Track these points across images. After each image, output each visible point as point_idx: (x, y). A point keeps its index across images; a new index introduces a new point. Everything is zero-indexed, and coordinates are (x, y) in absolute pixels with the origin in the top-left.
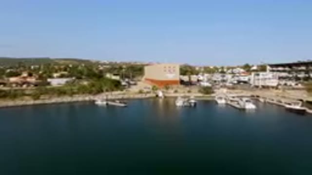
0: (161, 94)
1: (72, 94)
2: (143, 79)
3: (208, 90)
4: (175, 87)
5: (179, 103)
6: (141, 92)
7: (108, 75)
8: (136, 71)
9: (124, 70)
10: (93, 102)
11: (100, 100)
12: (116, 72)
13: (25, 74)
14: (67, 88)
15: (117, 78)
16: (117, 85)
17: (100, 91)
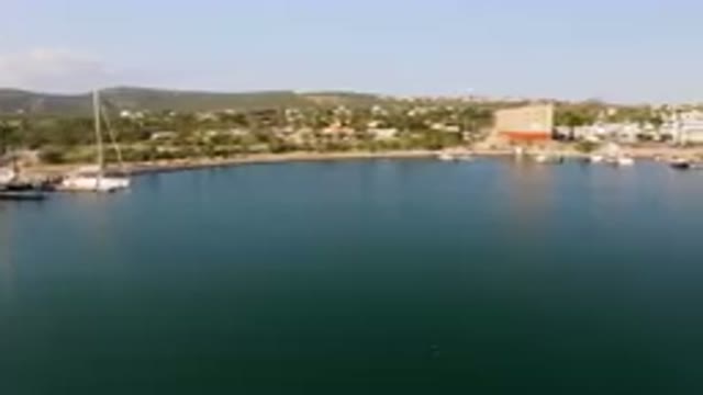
0: (519, 150)
1: (409, 148)
2: (494, 132)
3: (589, 147)
4: (542, 142)
5: (541, 158)
6: (493, 147)
7: (437, 126)
8: (479, 116)
10: (435, 158)
11: (446, 154)
12: (445, 121)
13: (338, 124)
14: (399, 141)
15: (455, 129)
16: (458, 139)
17: (439, 147)
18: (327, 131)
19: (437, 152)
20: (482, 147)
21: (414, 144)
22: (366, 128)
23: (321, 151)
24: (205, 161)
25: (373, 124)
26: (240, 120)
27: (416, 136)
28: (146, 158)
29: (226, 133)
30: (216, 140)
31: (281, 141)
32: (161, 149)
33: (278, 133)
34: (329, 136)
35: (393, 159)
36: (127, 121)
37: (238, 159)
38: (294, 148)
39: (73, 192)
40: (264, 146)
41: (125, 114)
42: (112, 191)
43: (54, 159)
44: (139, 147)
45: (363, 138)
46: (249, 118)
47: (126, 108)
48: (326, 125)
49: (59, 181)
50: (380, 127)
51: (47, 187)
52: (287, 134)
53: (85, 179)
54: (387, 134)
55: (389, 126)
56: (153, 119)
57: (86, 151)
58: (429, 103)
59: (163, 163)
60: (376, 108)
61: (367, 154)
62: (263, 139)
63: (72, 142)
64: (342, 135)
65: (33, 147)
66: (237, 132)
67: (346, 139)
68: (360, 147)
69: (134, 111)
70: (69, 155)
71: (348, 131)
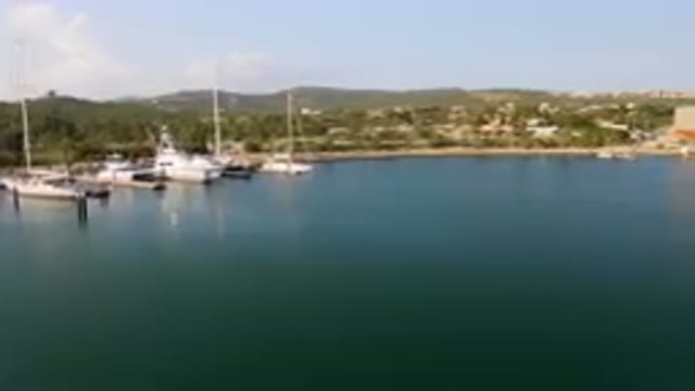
0: (686, 150)
1: (567, 145)
6: (660, 147)
7: (605, 124)
9: (631, 113)
10: (594, 156)
11: (604, 153)
12: (617, 118)
13: (497, 121)
14: (557, 139)
15: (624, 127)
16: (624, 137)
17: (600, 144)
18: (486, 128)
19: (595, 151)
20: (649, 147)
21: (574, 142)
22: (525, 125)
23: (478, 147)
24: (372, 153)
25: (534, 121)
26: (405, 117)
27: (576, 134)
28: (324, 148)
29: (392, 129)
30: (384, 135)
31: (441, 137)
32: (337, 142)
33: (439, 130)
34: (488, 133)
35: (549, 156)
36: (306, 119)
37: (402, 152)
38: (452, 144)
39: (271, 174)
40: (424, 142)
41: (305, 111)
42: (299, 173)
43: (254, 149)
44: (319, 140)
45: (522, 134)
46: (414, 115)
47: (305, 107)
48: (486, 123)
49: (260, 165)
50: (541, 125)
51: (254, 169)
52: (448, 131)
53: (279, 164)
54: (547, 132)
55: (550, 124)
56: (330, 116)
57: (278, 143)
58: (609, 98)
59: (338, 154)
60: (544, 106)
61: (522, 151)
62: (425, 135)
63: (266, 136)
64: (500, 133)
65: (238, 140)
66: (403, 128)
67: (504, 136)
68: (517, 144)
69: (313, 109)
70: (266, 146)
71: (508, 128)
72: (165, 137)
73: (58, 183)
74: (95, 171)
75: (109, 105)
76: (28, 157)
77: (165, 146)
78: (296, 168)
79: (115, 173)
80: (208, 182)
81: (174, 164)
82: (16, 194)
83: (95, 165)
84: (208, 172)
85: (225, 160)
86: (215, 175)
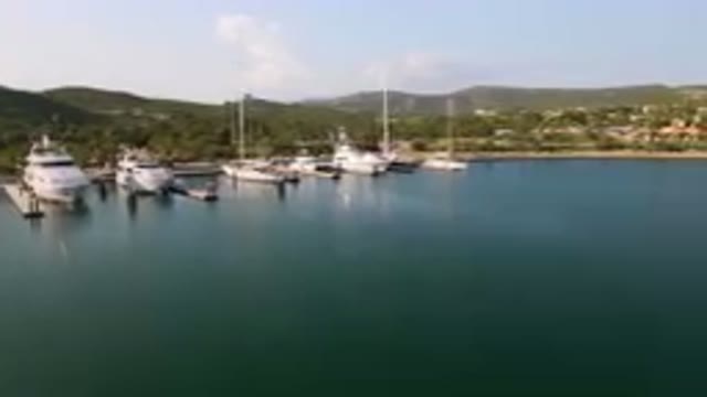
13: (681, 124)
18: (666, 130)
23: (650, 150)
24: (532, 154)
26: (580, 119)
28: (484, 149)
29: (559, 131)
30: (548, 138)
31: (611, 139)
32: (498, 143)
33: (612, 133)
34: (667, 135)
36: (479, 119)
37: (565, 154)
38: (621, 147)
39: (433, 170)
40: (591, 144)
41: (480, 112)
42: (456, 170)
43: (420, 148)
44: (482, 141)
46: (590, 117)
49: (422, 161)
51: (417, 165)
52: (623, 133)
53: (438, 162)
56: (504, 118)
57: (442, 142)
59: (497, 155)
62: (593, 137)
63: (435, 135)
64: (682, 135)
65: (408, 139)
66: (574, 130)
67: (686, 139)
69: (487, 108)
70: (431, 146)
71: (693, 131)
72: (342, 136)
73: (263, 170)
74: (286, 164)
75: (296, 106)
76: (242, 150)
77: (342, 144)
78: (453, 165)
79: (303, 164)
80: (376, 174)
81: (349, 159)
82: (235, 178)
83: (287, 159)
84: (376, 166)
85: (392, 157)
86: (382, 169)
